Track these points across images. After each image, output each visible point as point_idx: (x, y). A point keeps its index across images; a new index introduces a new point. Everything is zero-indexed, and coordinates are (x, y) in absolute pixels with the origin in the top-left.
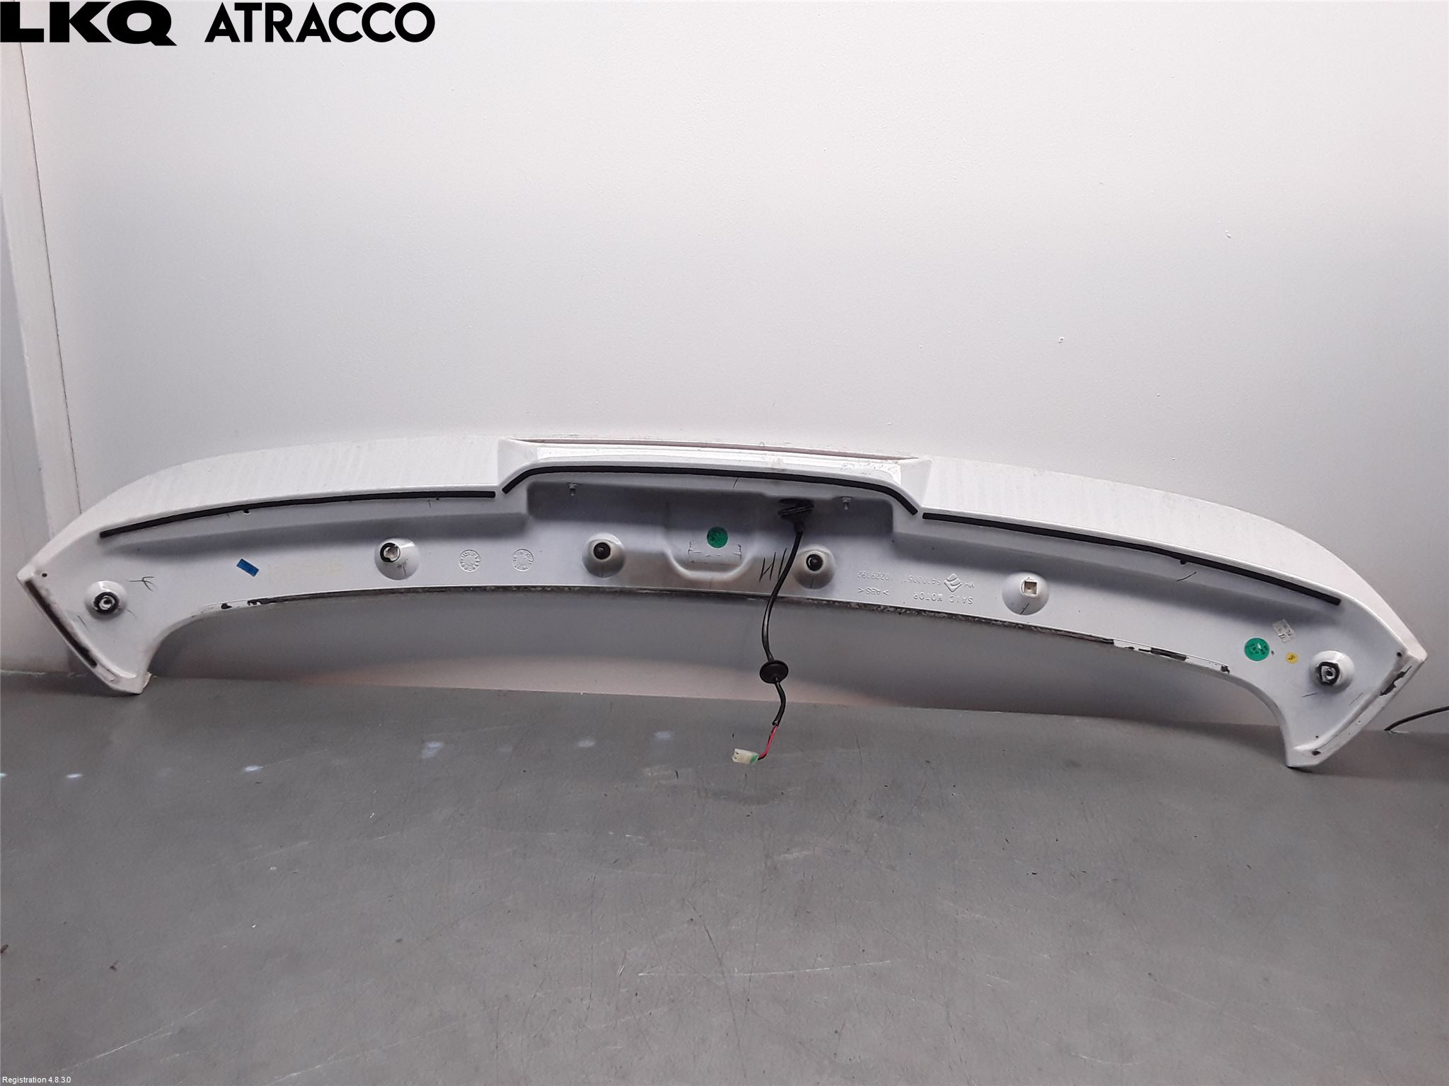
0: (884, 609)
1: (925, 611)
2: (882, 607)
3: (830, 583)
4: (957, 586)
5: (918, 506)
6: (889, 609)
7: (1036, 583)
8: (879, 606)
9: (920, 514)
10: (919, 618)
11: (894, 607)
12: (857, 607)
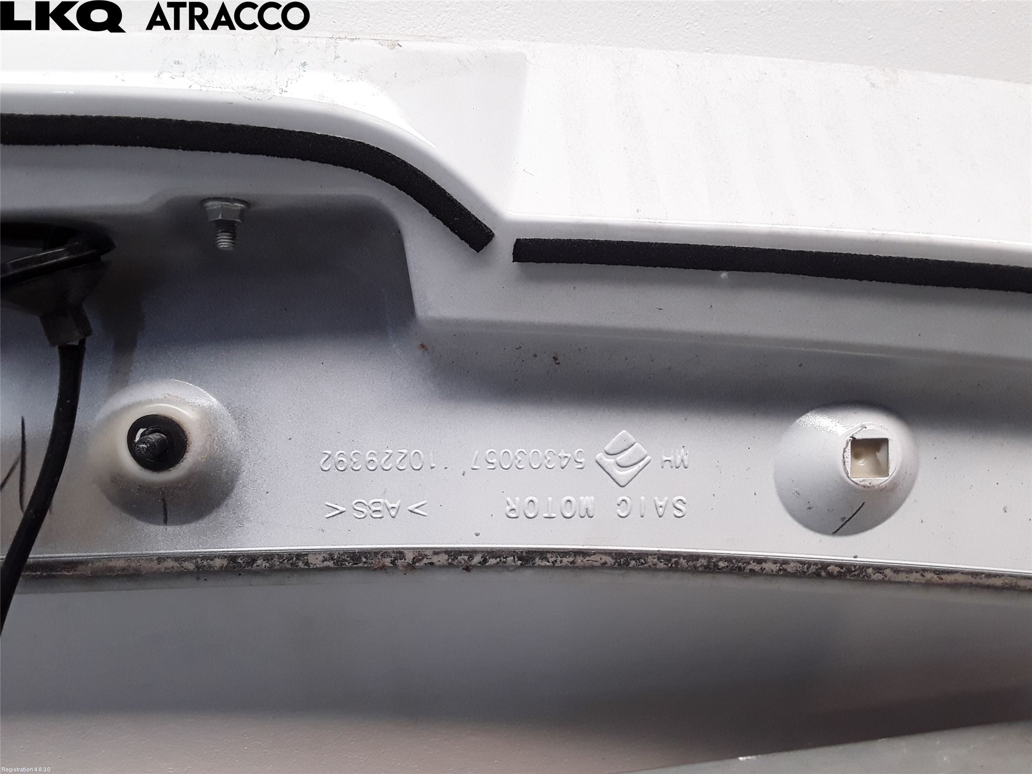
0: (415, 560)
1: (542, 553)
2: (409, 557)
3: (230, 501)
4: (636, 468)
5: (495, 215)
6: (435, 559)
7: (886, 441)
8: (400, 553)
9: (503, 246)
10: (528, 574)
11: (447, 552)
12: (330, 564)
